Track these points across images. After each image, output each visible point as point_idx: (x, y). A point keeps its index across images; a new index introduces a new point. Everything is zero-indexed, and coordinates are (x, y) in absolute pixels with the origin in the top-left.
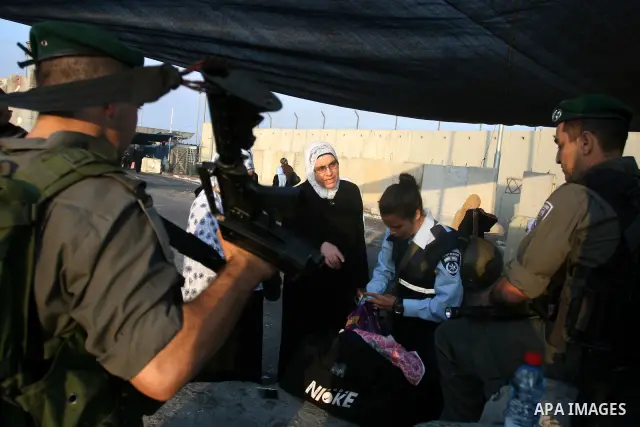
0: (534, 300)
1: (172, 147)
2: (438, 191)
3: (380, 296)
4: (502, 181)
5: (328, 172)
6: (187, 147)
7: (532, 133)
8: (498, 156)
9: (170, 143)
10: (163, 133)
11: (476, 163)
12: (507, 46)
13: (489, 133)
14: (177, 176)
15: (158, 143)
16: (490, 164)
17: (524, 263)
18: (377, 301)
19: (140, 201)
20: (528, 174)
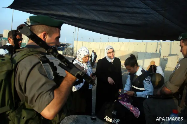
0: (174, 93)
1: (66, 48)
2: (142, 60)
3: (129, 91)
4: (162, 57)
5: (111, 54)
6: (70, 48)
7: (171, 43)
8: (161, 49)
9: (65, 47)
10: (63, 44)
11: (154, 51)
12: (163, 17)
13: (158, 43)
14: (67, 56)
15: (62, 47)
16: (158, 52)
17: (171, 82)
18: (128, 93)
19: (41, 62)
20: (170, 55)
